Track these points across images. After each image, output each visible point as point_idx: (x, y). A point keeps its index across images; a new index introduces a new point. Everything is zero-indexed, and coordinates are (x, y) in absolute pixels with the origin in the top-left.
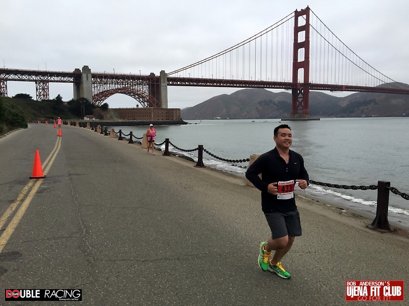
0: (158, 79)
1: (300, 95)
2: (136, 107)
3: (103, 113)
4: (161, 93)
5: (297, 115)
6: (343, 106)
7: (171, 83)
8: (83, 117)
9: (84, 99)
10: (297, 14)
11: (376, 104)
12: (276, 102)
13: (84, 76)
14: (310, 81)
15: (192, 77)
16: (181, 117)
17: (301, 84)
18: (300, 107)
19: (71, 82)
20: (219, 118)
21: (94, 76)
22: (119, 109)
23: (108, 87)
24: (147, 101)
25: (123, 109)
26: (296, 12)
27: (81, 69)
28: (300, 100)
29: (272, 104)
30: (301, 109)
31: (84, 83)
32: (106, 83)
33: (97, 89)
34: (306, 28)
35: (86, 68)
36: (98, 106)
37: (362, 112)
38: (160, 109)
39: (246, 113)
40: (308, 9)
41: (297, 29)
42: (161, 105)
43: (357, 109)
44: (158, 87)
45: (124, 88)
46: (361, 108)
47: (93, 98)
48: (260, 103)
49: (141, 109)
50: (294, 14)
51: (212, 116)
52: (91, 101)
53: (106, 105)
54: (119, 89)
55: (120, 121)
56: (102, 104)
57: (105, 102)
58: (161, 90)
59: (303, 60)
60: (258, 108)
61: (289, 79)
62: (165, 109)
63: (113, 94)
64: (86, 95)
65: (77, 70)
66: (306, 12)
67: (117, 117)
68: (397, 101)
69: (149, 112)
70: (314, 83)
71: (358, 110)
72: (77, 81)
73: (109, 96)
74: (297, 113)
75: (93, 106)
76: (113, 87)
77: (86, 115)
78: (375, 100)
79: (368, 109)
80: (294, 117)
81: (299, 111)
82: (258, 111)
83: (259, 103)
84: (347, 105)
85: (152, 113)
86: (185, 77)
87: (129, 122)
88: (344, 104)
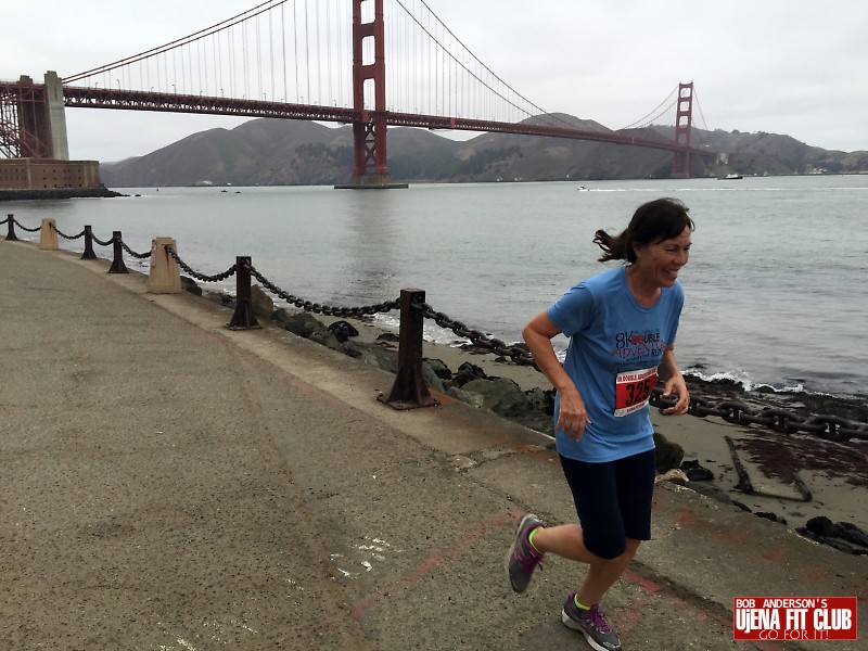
0: (41, 91)
1: (370, 137)
4: (49, 123)
5: (365, 178)
6: (464, 159)
7: (74, 100)
11: (521, 156)
12: (334, 149)
14: (389, 107)
15: (126, 88)
16: (103, 180)
17: (371, 114)
18: (371, 161)
20: (207, 182)
24: (16, 143)
28: (370, 146)
29: (325, 153)
30: (372, 166)
37: (498, 171)
38: (49, 162)
39: (269, 173)
42: (51, 153)
43: (487, 165)
44: (42, 109)
46: (494, 164)
48: (299, 150)
51: (191, 179)
58: (48, 117)
59: (373, 61)
60: (295, 161)
61: (347, 102)
62: (61, 162)
68: (557, 150)
69: (20, 169)
70: (396, 111)
71: (490, 167)
74: (364, 173)
78: (518, 148)
79: (506, 165)
80: (359, 182)
81: (370, 170)
82: (297, 168)
83: (296, 151)
84: (472, 156)
85: (29, 171)
86: (108, 88)
88: (466, 156)
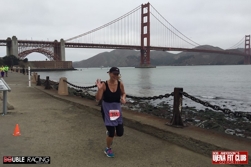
0: (59, 44)
1: (145, 53)
2: (46, 60)
3: (24, 64)
4: (61, 52)
5: (144, 65)
7: (67, 46)
8: (12, 66)
9: (13, 56)
10: (143, 6)
11: (194, 58)
13: (13, 42)
14: (151, 45)
15: (80, 42)
16: (73, 66)
17: (146, 47)
19: (5, 45)
20: (102, 66)
21: (20, 42)
22: (35, 62)
23: (28, 48)
24: (53, 57)
25: (37, 62)
26: (142, 5)
27: (11, 38)
28: (145, 56)
29: (135, 58)
30: (146, 61)
31: (13, 46)
32: (27, 46)
33: (21, 50)
34: (148, 15)
35: (14, 38)
36: (21, 60)
37: (187, 63)
38: (60, 61)
40: (149, 4)
41: (143, 15)
42: (61, 59)
44: (59, 48)
45: (38, 49)
47: (19, 55)
48: (128, 57)
49: (49, 61)
50: (141, 6)
52: (17, 57)
53: (26, 59)
54: (35, 50)
55: (35, 68)
56: (24, 59)
57: (25, 58)
58: (61, 50)
59: (146, 33)
62: (63, 61)
63: (31, 52)
64: (14, 53)
65: (9, 38)
66: (148, 5)
67: (34, 66)
69: (53, 63)
71: (184, 61)
72: (9, 45)
73: (28, 54)
75: (18, 60)
76: (31, 48)
77: (14, 65)
80: (142, 66)
81: (145, 63)
85: (55, 64)
86: (76, 43)
87: (40, 69)
88: (177, 58)
